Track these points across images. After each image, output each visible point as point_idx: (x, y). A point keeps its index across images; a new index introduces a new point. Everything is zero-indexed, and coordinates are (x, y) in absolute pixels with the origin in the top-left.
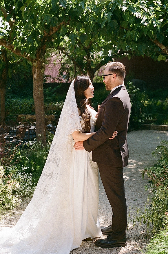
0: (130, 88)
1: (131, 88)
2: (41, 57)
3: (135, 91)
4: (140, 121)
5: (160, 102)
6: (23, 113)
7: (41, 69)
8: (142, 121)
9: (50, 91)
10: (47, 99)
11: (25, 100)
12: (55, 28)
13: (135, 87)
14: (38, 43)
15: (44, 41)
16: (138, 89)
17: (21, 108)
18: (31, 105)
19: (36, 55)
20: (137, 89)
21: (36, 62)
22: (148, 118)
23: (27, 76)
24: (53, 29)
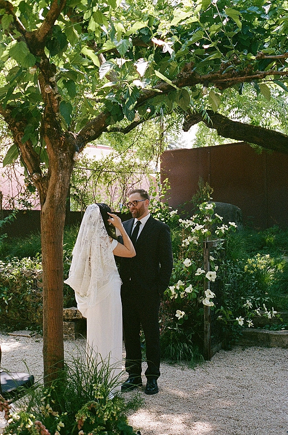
0: (207, 222)
1: (211, 221)
3: (223, 231)
4: (240, 321)
8: (245, 323)
13: (221, 218)
16: (233, 224)
20: (229, 225)
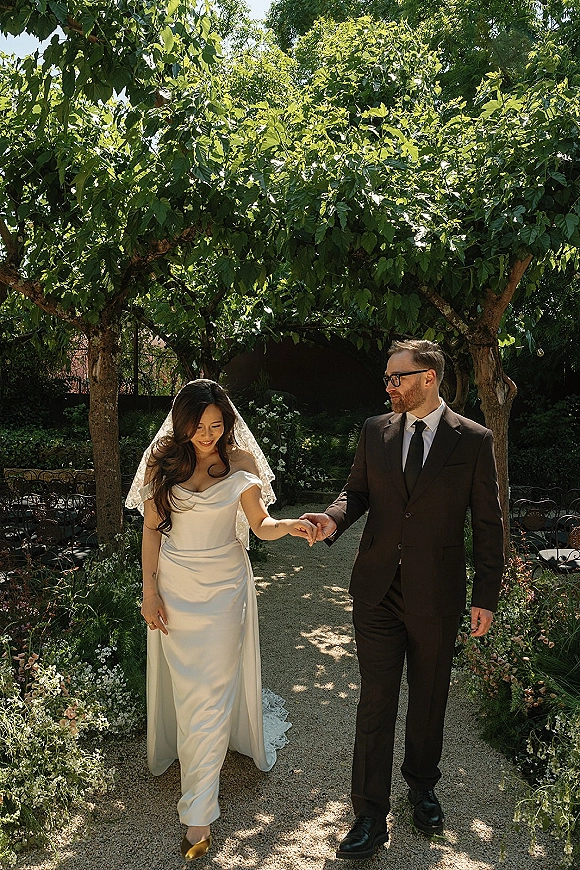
0: (277, 410)
1: (279, 409)
2: (114, 322)
3: (290, 417)
4: (302, 485)
5: (336, 441)
6: (16, 463)
7: (114, 354)
8: (306, 485)
9: (81, 414)
10: (75, 431)
11: (19, 433)
12: (165, 244)
13: (287, 407)
14: (112, 282)
15: (127, 277)
17: (10, 453)
18: (37, 445)
19: (100, 317)
21: (101, 334)
22: (317, 477)
23: (24, 377)
24: (157, 245)
